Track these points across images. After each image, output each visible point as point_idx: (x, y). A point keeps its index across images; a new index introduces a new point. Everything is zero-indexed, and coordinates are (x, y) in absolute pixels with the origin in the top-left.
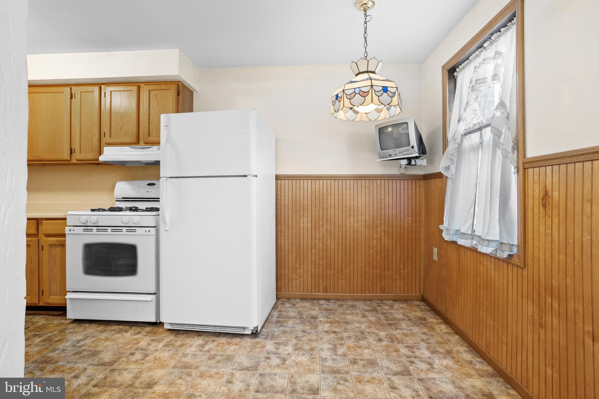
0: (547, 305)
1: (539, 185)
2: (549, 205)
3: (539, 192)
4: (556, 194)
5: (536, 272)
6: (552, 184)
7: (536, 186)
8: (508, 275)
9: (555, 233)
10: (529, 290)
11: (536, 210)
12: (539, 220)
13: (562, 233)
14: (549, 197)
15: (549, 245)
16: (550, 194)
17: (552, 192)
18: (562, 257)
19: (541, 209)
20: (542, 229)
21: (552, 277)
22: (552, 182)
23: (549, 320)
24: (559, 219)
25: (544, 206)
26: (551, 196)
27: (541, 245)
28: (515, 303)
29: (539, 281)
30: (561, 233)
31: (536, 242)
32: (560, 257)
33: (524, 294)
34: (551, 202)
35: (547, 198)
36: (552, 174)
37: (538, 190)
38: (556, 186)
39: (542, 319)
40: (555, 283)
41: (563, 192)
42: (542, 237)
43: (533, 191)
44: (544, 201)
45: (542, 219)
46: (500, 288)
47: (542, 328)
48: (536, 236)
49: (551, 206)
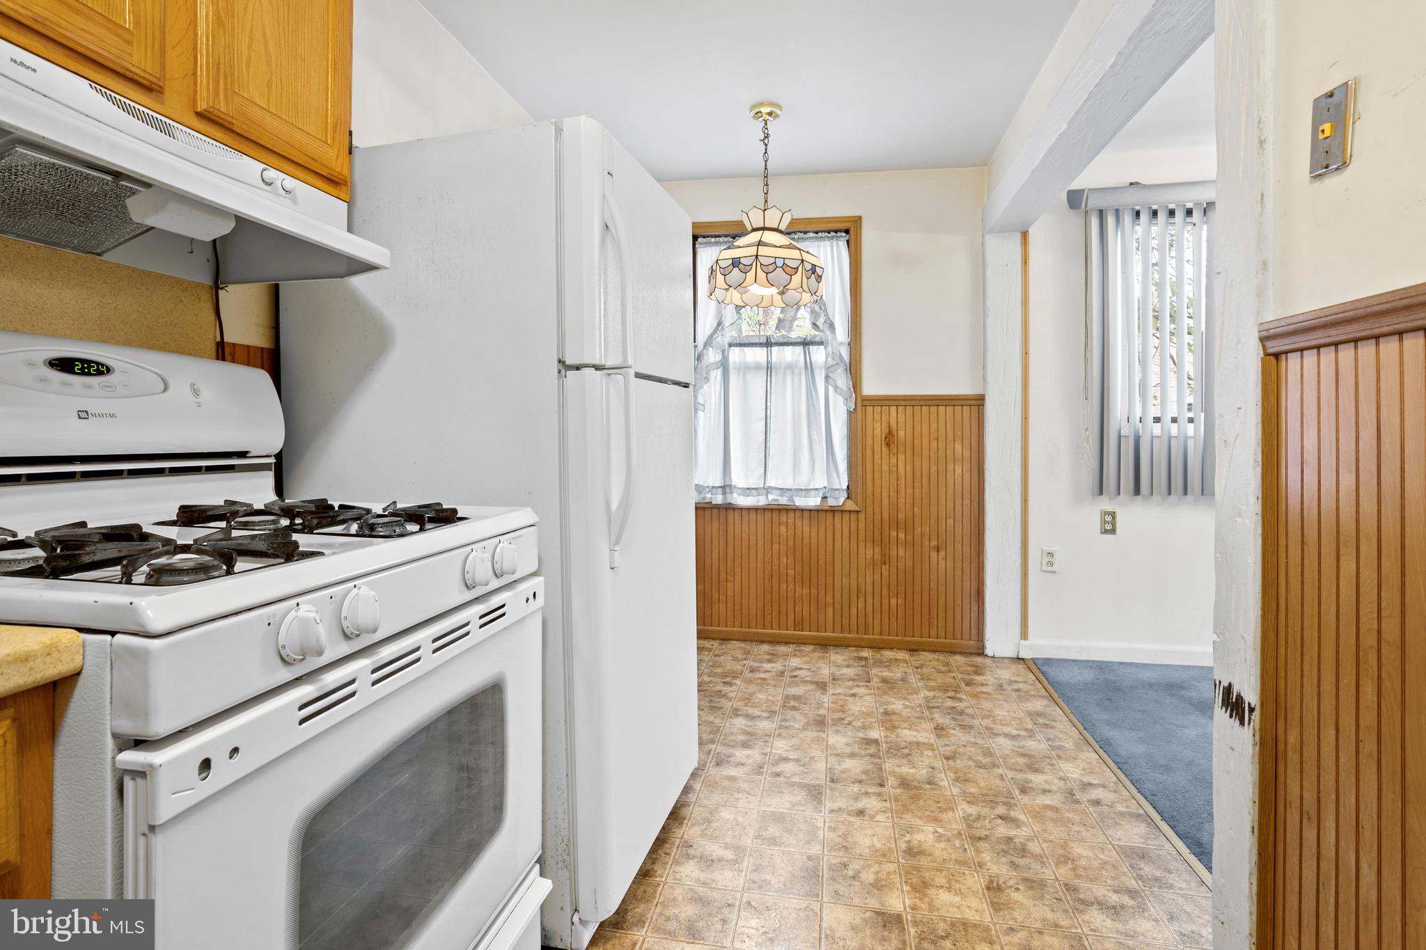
0: (892, 540)
1: (881, 424)
2: (893, 443)
3: (881, 430)
4: (902, 433)
5: (877, 511)
6: (897, 424)
7: (878, 426)
8: (834, 526)
9: (901, 468)
10: (868, 532)
11: (877, 449)
12: (881, 458)
13: (909, 468)
14: (893, 436)
15: (894, 482)
16: (895, 433)
17: (897, 430)
18: (909, 491)
19: (884, 448)
20: (885, 467)
21: (897, 511)
22: (897, 421)
23: (893, 553)
24: (905, 456)
25: (888, 445)
26: (895, 434)
27: (884, 483)
28: (846, 554)
29: (881, 519)
30: (907, 468)
31: (877, 481)
32: (907, 490)
33: (860, 536)
34: (896, 440)
35: (891, 437)
36: (897, 414)
37: (879, 429)
38: (901, 425)
39: (885, 555)
40: (901, 516)
41: (909, 430)
42: (886, 475)
43: (873, 429)
44: (887, 439)
45: (885, 458)
46: (820, 545)
47: (885, 564)
48: (877, 475)
49: (896, 444)
